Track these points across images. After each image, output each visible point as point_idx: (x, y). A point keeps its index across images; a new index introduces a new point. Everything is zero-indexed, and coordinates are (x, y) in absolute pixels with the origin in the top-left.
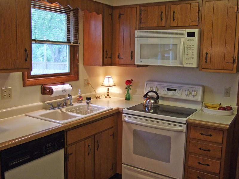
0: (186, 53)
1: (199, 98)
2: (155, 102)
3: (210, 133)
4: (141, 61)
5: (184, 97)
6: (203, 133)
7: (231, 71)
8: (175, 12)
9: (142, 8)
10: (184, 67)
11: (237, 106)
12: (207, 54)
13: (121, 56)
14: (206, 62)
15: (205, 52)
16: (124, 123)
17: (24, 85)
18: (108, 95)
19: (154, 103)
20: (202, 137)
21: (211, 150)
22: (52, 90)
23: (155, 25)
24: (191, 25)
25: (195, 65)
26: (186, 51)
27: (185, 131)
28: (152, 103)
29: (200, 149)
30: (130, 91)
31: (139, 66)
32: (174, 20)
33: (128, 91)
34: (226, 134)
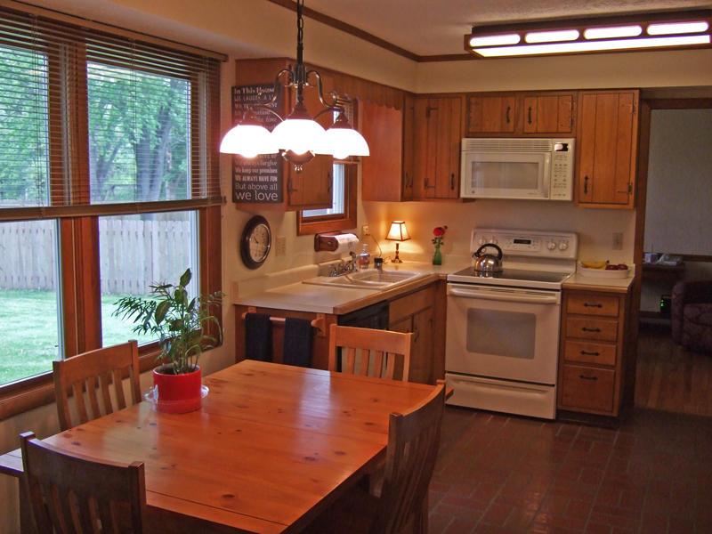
0: (553, 178)
1: (571, 254)
2: (497, 263)
3: (598, 303)
4: (473, 192)
5: (545, 253)
6: (588, 303)
7: (625, 206)
8: (533, 108)
9: (473, 100)
10: (550, 201)
11: (634, 265)
12: (586, 178)
13: (431, 183)
14: (586, 191)
15: (583, 176)
16: (449, 299)
17: (299, 234)
18: (397, 257)
19: (493, 266)
20: (585, 310)
21: (600, 328)
22: (337, 242)
23: (497, 129)
24: (560, 131)
25: (568, 197)
26: (553, 173)
27: (559, 303)
28: (490, 265)
29: (584, 329)
30: (442, 249)
31: (466, 200)
32: (530, 122)
33: (438, 247)
34: (623, 302)
